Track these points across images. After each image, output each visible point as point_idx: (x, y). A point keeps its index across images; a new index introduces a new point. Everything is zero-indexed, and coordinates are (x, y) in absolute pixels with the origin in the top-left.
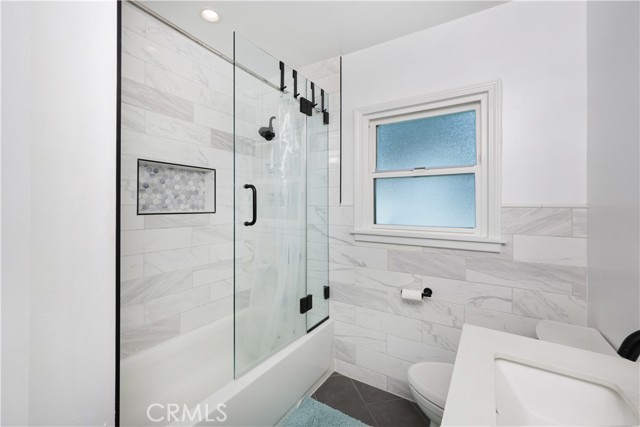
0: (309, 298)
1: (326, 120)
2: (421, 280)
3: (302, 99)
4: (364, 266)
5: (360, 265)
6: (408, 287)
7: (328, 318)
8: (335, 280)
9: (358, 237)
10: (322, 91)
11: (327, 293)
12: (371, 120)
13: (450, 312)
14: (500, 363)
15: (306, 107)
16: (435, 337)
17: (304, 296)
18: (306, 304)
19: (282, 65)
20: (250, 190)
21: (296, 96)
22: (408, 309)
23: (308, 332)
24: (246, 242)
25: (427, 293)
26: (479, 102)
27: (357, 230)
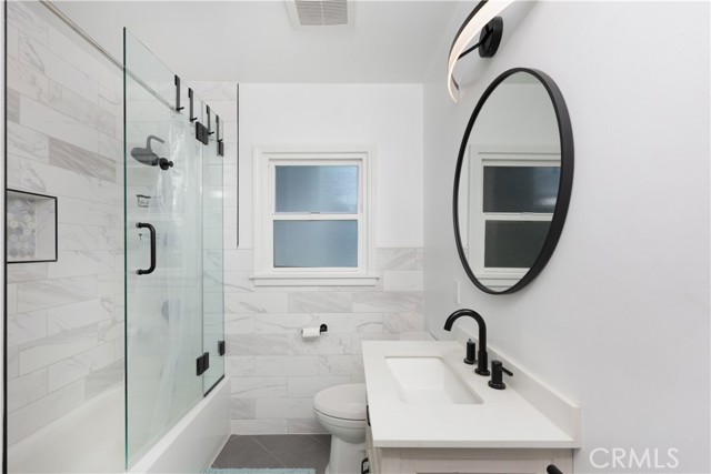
0: (205, 358)
1: (220, 151)
2: (318, 318)
3: (197, 123)
4: (264, 311)
5: (259, 312)
6: (307, 326)
7: (223, 377)
8: (231, 331)
9: (257, 282)
10: (217, 117)
11: (222, 348)
12: (270, 160)
13: (341, 343)
14: (388, 360)
15: (202, 134)
16: (329, 367)
17: (200, 355)
18: (202, 364)
19: (177, 81)
20: (147, 230)
21: (192, 120)
22: (307, 347)
23: (205, 396)
24: (103, 300)
25: (324, 328)
26: (361, 160)
27: (257, 274)
